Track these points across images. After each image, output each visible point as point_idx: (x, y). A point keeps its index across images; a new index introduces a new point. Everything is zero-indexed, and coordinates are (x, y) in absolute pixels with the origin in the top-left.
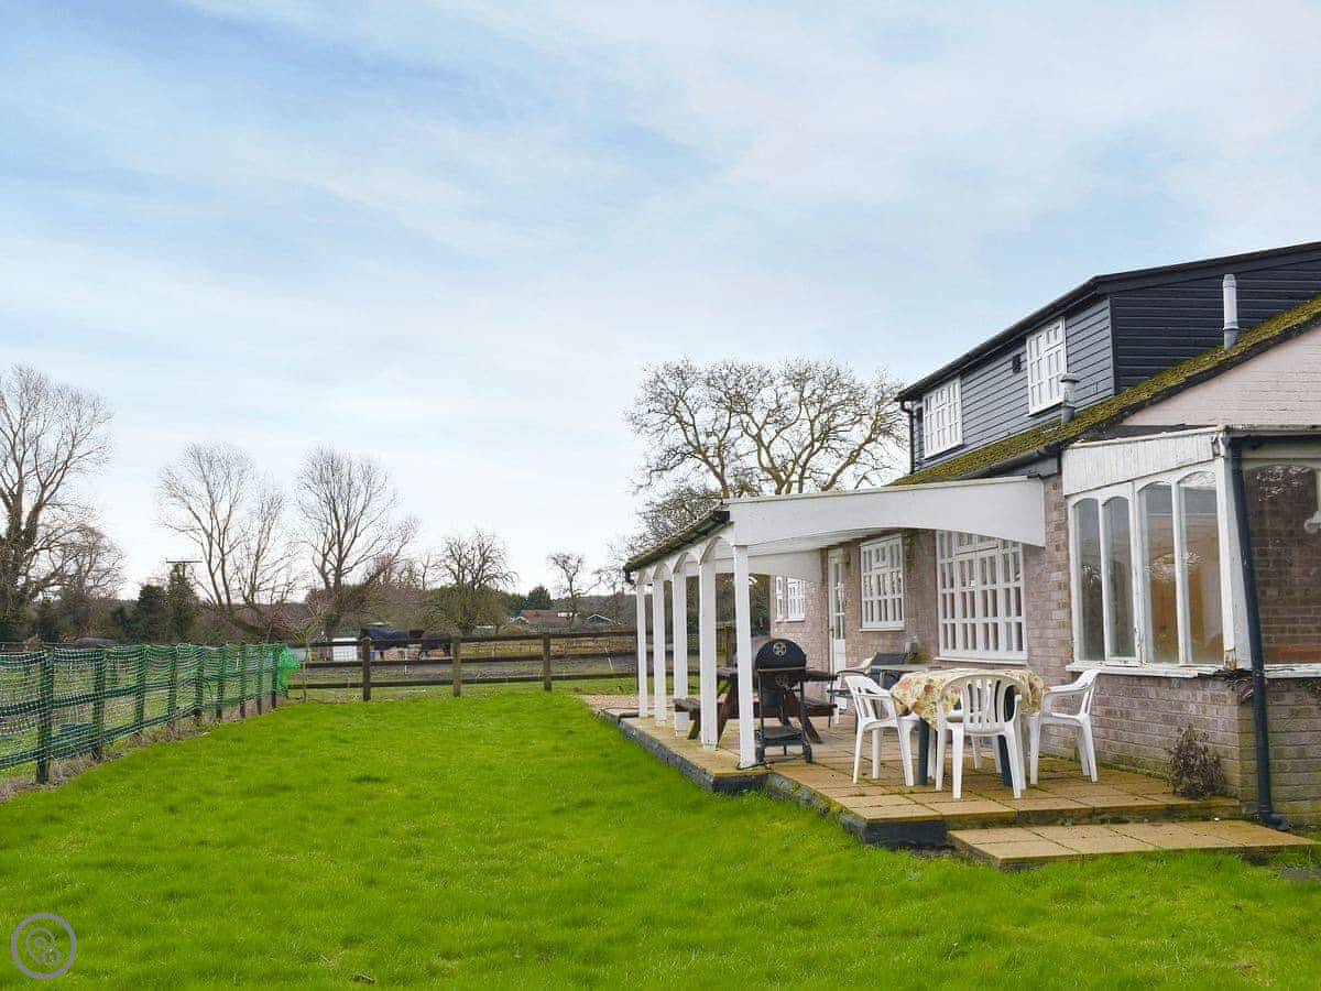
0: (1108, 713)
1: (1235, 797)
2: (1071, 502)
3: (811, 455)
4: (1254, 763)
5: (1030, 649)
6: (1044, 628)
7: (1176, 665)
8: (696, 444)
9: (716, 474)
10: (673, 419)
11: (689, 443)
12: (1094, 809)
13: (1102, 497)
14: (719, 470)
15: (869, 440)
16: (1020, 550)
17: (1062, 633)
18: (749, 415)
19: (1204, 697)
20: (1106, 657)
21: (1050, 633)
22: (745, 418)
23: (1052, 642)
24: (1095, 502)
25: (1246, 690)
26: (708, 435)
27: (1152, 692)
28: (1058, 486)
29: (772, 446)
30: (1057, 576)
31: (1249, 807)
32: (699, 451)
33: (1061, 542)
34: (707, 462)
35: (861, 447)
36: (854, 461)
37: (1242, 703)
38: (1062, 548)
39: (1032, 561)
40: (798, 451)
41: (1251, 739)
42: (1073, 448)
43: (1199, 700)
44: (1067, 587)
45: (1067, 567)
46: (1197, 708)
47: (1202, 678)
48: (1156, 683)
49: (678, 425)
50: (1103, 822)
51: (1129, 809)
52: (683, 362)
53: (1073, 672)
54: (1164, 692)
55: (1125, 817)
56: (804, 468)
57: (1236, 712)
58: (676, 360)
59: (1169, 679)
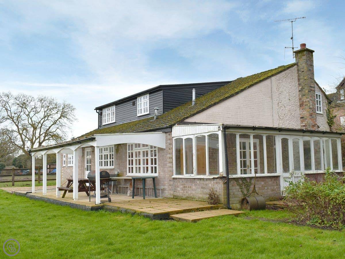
0: (184, 187)
1: (222, 204)
2: (174, 139)
3: (44, 121)
4: (226, 196)
5: (159, 173)
6: (164, 168)
7: (205, 176)
8: (11, 116)
9: (16, 125)
10: (4, 108)
11: (8, 115)
12: (198, 208)
13: (184, 138)
14: (17, 124)
15: (59, 119)
16: (157, 149)
17: (170, 169)
18: (26, 109)
19: (214, 183)
20: (184, 174)
21: (166, 169)
22: (25, 110)
23: (166, 171)
24: (182, 139)
25: (225, 181)
26: (15, 114)
27: (198, 182)
28: (170, 135)
29: (32, 118)
30: (169, 156)
31: (225, 206)
32: (12, 118)
33: (171, 148)
34: (14, 122)
35: (58, 120)
36: (55, 124)
37: (224, 184)
38: (171, 149)
39: (161, 152)
40: (40, 120)
41: (226, 191)
42: (176, 126)
43: (212, 183)
44: (172, 158)
45: (172, 153)
46: (212, 185)
47: (214, 178)
48: (200, 180)
49: (6, 110)
50: (199, 211)
51: (204, 208)
52: (9, 92)
53: (173, 178)
54: (202, 182)
55: (203, 209)
56: (42, 125)
57: (223, 186)
58: (6, 92)
59: (203, 179)
